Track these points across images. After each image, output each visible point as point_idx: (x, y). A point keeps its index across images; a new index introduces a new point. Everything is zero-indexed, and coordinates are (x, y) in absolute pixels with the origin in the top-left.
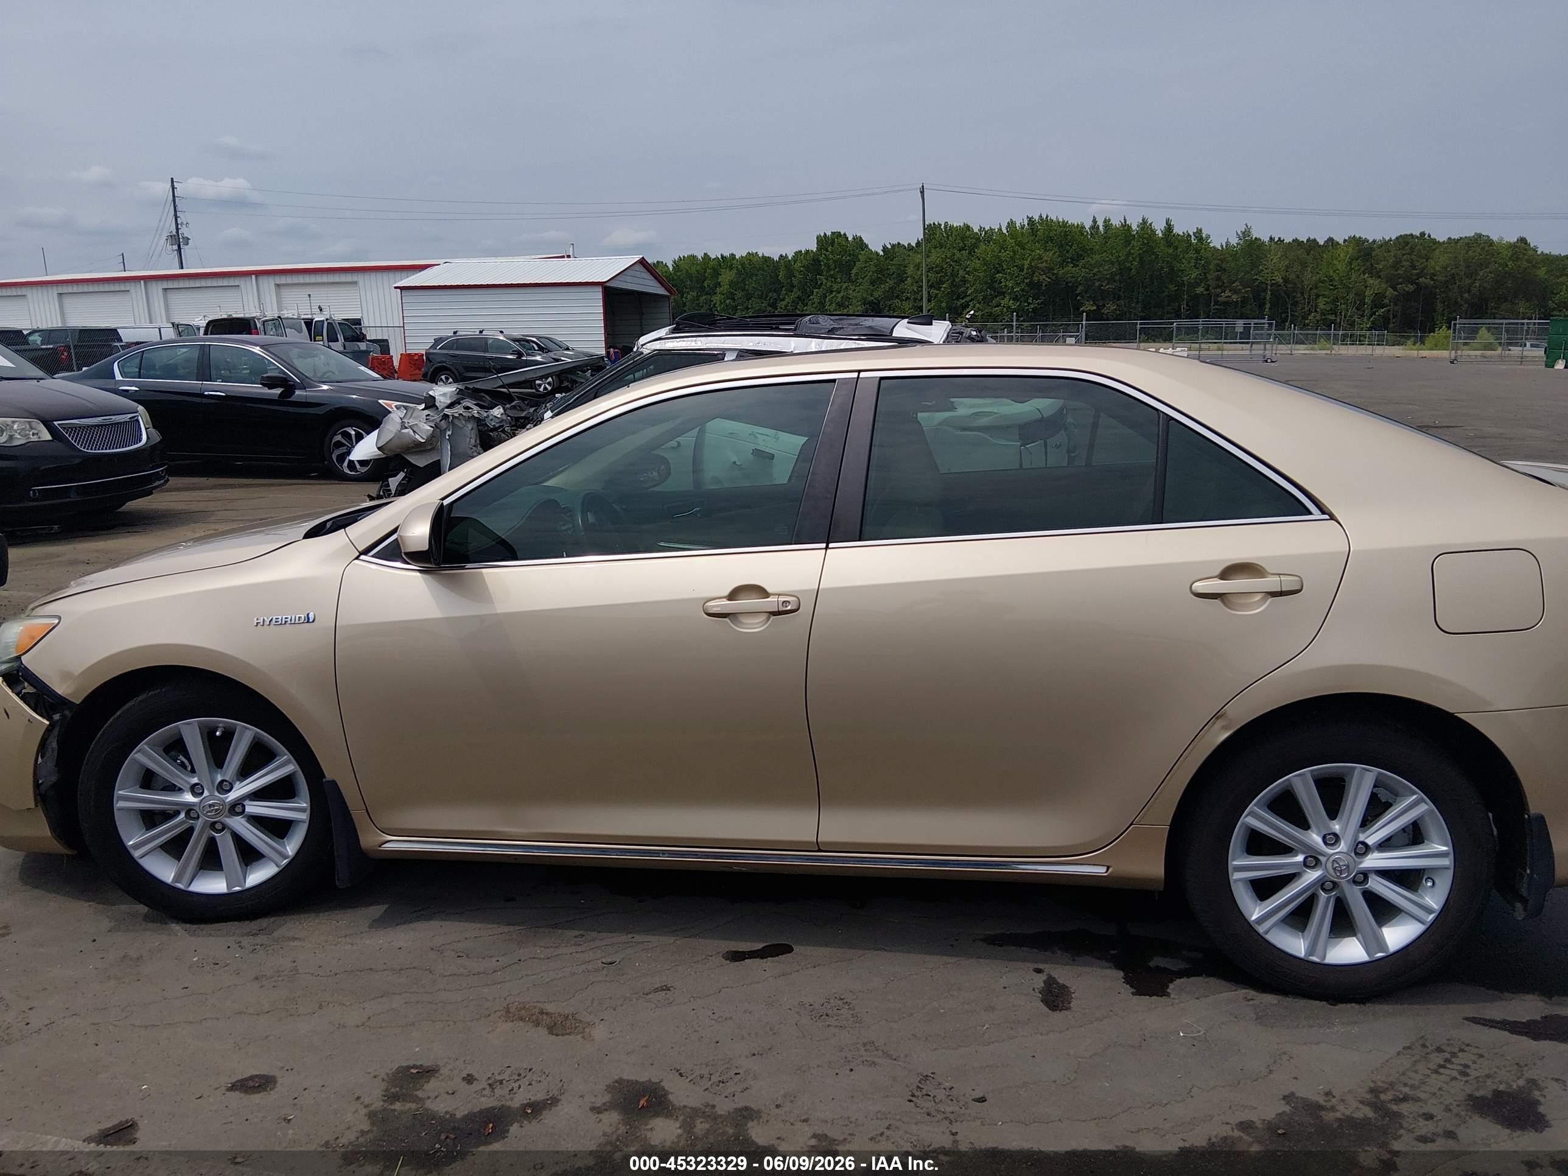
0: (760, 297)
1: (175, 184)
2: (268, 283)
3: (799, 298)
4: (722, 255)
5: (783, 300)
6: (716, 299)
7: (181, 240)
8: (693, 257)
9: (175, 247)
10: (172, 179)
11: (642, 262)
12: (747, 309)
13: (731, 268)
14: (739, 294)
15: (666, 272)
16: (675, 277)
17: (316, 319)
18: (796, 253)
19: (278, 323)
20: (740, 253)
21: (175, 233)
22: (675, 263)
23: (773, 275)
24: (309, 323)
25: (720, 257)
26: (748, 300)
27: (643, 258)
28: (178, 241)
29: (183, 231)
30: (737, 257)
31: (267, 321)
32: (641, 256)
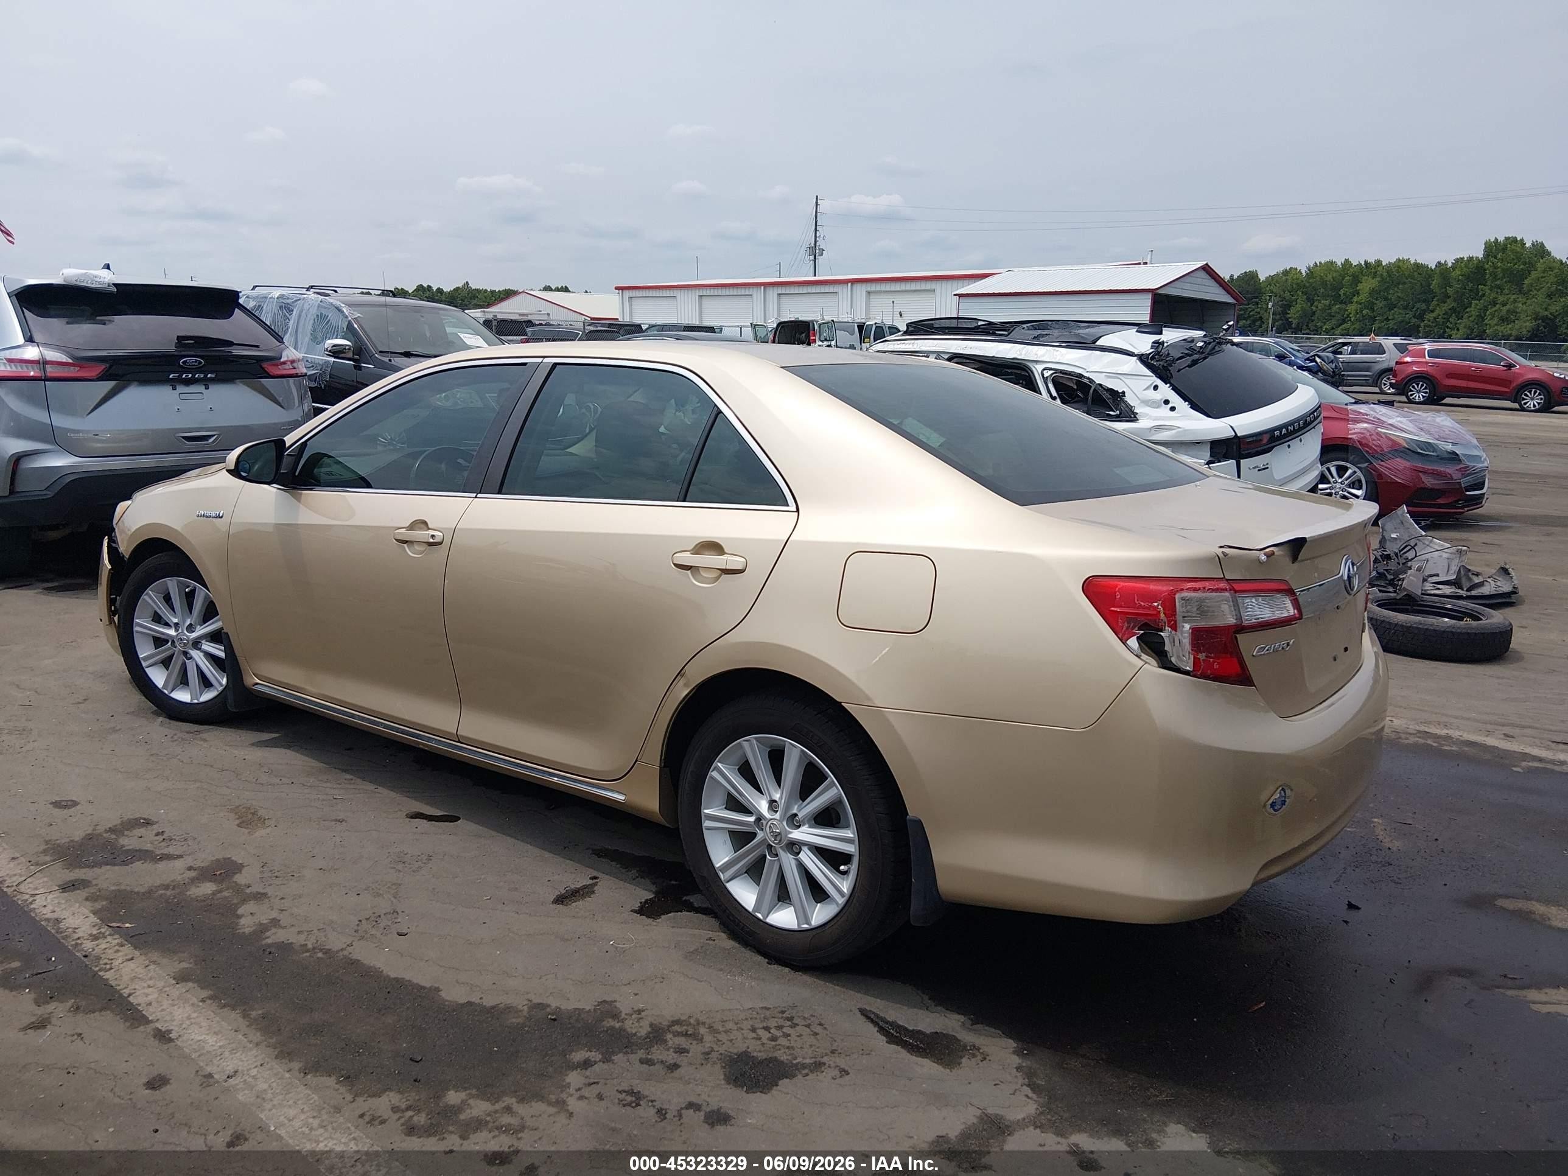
0: (1405, 308)
1: (819, 201)
2: (861, 290)
3: (1453, 310)
4: (1366, 262)
5: (1432, 311)
6: (1352, 308)
7: (817, 251)
8: (1332, 263)
9: (812, 257)
10: (817, 197)
11: (1206, 269)
12: (1387, 319)
13: (1375, 275)
14: (1380, 304)
15: (1297, 279)
16: (1307, 285)
17: (867, 323)
18: (1457, 260)
19: (830, 325)
20: (1388, 258)
21: (813, 245)
22: (1309, 270)
23: (1424, 283)
24: (861, 327)
25: (1363, 263)
26: (1390, 309)
27: (1207, 264)
28: (815, 252)
29: (821, 244)
30: (1384, 264)
31: (823, 323)
32: (1205, 263)
